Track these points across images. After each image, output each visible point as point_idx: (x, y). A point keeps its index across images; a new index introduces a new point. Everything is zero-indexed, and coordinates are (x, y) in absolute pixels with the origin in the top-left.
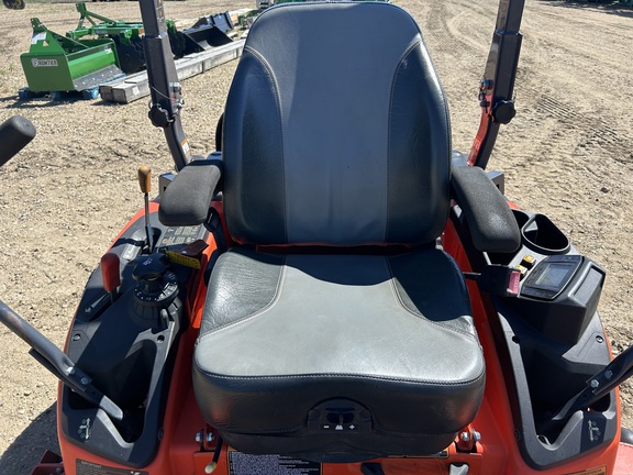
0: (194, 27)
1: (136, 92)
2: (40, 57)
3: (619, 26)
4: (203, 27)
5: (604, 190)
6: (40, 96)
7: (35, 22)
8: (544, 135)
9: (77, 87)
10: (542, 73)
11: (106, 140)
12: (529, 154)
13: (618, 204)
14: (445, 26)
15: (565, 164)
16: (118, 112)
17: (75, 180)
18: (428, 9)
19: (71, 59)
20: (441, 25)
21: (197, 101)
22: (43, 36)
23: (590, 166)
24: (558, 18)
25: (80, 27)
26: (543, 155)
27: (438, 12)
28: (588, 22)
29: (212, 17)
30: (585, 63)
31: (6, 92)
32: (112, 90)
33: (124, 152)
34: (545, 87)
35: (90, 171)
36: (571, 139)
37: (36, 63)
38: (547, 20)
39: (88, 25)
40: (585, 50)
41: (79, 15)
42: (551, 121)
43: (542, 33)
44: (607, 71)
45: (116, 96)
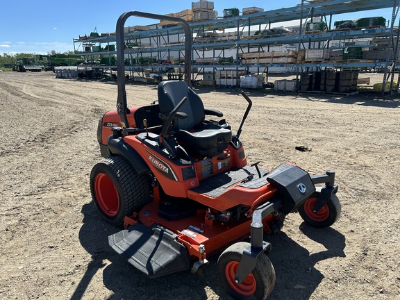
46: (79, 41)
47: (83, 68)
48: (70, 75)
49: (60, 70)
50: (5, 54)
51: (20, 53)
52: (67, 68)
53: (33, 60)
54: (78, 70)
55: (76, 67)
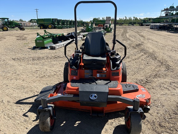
0: (67, 35)
1: (57, 47)
2: (39, 40)
3: (169, 35)
4: (69, 35)
5: (147, 63)
6: (37, 48)
7: (38, 33)
8: (140, 55)
9: (45, 46)
10: (145, 45)
11: (53, 55)
12: (135, 58)
13: (149, 65)
14: (126, 35)
15: (142, 60)
16: (54, 51)
17: (49, 61)
18: (123, 31)
19: (45, 40)
20: (125, 35)
21: (70, 49)
22: (39, 36)
23: (147, 60)
24: (154, 33)
25: (44, 35)
26: (138, 59)
27: (125, 32)
28: (161, 34)
29: (71, 33)
30: (155, 43)
31: (29, 47)
32: (53, 47)
33: (57, 57)
34: (144, 47)
35: (51, 60)
36: (145, 56)
37: (38, 41)
38: (151, 34)
39: (46, 34)
40: (157, 40)
41: (44, 32)
42: (142, 53)
43: (149, 37)
44: (160, 44)
45: (53, 48)
46: (164, 11)
47: (163, 24)
48: (155, 28)
49: (152, 25)
50: (140, 18)
51: (145, 18)
52: (155, 24)
53: (147, 21)
54: (160, 25)
55: (159, 24)
